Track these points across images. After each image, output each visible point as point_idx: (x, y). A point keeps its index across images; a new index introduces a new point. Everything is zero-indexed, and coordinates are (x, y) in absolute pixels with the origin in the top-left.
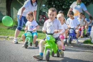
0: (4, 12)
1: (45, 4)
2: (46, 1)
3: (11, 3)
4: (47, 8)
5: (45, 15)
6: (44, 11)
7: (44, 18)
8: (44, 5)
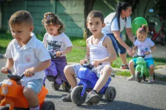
0: (80, 21)
1: (153, 8)
2: (156, 2)
3: (93, 5)
4: (157, 16)
5: (154, 28)
6: (152, 21)
7: (152, 33)
8: (151, 11)
